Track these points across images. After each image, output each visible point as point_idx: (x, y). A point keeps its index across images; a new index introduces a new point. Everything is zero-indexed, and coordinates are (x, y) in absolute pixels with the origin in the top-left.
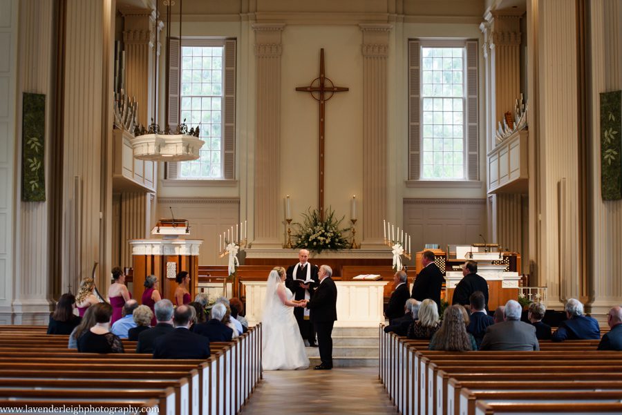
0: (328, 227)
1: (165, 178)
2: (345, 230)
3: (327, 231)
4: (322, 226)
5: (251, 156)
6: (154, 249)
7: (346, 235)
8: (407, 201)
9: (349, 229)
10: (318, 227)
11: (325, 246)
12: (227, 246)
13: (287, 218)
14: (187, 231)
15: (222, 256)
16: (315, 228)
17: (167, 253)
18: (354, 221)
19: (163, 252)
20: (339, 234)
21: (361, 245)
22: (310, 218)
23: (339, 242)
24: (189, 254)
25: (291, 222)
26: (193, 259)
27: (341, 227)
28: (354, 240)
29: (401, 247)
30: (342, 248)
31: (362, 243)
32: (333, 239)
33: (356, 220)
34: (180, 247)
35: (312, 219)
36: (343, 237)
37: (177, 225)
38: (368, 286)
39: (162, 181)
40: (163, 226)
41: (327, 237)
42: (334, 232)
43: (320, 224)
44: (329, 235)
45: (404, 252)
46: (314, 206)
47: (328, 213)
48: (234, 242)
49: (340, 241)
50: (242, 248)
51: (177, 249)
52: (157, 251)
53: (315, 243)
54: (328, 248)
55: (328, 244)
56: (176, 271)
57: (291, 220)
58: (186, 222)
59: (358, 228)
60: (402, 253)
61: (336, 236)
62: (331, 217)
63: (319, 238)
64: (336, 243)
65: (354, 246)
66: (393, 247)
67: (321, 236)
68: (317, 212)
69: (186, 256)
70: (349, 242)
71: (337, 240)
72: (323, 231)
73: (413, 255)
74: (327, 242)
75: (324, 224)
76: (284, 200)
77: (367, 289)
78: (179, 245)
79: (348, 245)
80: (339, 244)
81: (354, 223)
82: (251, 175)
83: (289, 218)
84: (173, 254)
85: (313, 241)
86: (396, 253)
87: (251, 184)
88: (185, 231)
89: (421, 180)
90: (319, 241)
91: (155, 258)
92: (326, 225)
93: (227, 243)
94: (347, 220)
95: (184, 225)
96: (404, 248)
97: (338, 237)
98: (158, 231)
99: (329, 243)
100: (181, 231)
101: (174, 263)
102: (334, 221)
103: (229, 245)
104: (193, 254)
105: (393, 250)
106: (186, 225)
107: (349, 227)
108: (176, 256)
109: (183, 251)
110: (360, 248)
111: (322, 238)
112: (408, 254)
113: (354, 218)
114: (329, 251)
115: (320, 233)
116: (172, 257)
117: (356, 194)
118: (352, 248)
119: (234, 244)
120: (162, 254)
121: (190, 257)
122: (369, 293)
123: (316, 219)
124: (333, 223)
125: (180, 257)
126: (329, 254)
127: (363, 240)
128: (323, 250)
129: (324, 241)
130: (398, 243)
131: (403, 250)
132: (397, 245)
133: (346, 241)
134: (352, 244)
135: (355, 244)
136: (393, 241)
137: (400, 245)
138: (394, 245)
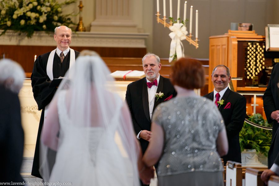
2: (68, 3)
3: (40, 4)
7: (68, 11)
9: (74, 2)
11: (37, 27)
20: (59, 9)
21: (90, 26)
28: (81, 19)
29: (184, 28)
31: (93, 23)
32: (50, 16)
36: (64, 14)
41: (41, 13)
42: (50, 6)
44: (44, 9)
53: (23, 22)
54: (43, 29)
55: (42, 24)
60: (184, 38)
61: (54, 11)
63: (29, 14)
65: (81, 28)
66: (171, 28)
67: (32, 10)
71: (56, 18)
72: (35, 3)
74: (41, 20)
85: (20, 18)
86: (176, 37)
90: (29, 18)
96: (188, 30)
97: (57, 13)
99: (45, 22)
105: (170, 31)
110: (89, 30)
111: (33, 15)
112: (193, 38)
114: (43, 33)
115: (31, 5)
118: (78, 30)
126: (43, 39)
127: (95, 18)
128: (35, 32)
129: (37, 19)
130: (178, 21)
131: (186, 33)
132: (178, 25)
133: (69, 19)
134: (79, 25)
135: (83, 25)
136: (170, 18)
137: (181, 24)
138: (173, 25)
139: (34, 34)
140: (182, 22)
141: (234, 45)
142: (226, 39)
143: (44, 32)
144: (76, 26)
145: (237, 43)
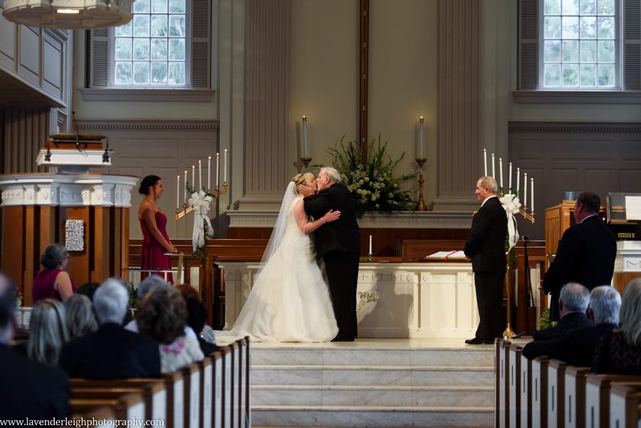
0: (375, 173)
1: (87, 85)
2: (406, 178)
3: (372, 179)
4: (365, 170)
5: (239, 47)
6: (39, 193)
7: (407, 187)
8: (515, 128)
9: (413, 176)
10: (358, 172)
11: (370, 207)
12: (189, 196)
13: (302, 157)
14: (105, 158)
15: (181, 215)
16: (352, 173)
17: (66, 201)
18: (420, 162)
19: (58, 200)
20: (395, 185)
21: (433, 204)
22: (344, 156)
23: (394, 199)
24: (109, 203)
25: (310, 164)
26: (117, 213)
27: (398, 173)
28: (421, 196)
29: (517, 200)
30: (400, 209)
31: (436, 201)
32: (384, 194)
33: (425, 161)
34: (92, 190)
35: (346, 159)
36: (401, 190)
37: (86, 147)
38: (455, 273)
39: (81, 90)
40: (57, 147)
41: (373, 190)
42: (385, 182)
43: (361, 166)
44: (377, 185)
45: (521, 208)
46: (351, 136)
47: (376, 147)
48: (204, 189)
49: (397, 198)
50: (223, 208)
51: (85, 193)
52: (45, 197)
54: (375, 209)
55: (375, 203)
56: (84, 238)
57: (309, 160)
58: (103, 141)
59: (429, 174)
60: (517, 211)
61: (389, 188)
62: (381, 154)
63: (359, 191)
64: (390, 202)
65: (421, 206)
67: (363, 187)
68: (354, 145)
69: (104, 208)
70: (412, 199)
71: (391, 195)
72: (367, 179)
73: (540, 213)
74: (374, 198)
75: (368, 167)
76: (298, 124)
77: (452, 277)
78: (90, 187)
79: (410, 204)
80: (395, 203)
81: (421, 165)
82: (239, 80)
83: (306, 155)
84: (78, 204)
87: (239, 96)
88: (101, 158)
89: (540, 89)
90: (360, 196)
91: (42, 211)
92: (372, 169)
93: (191, 191)
94: (410, 159)
95: (98, 147)
96: (521, 201)
97: (392, 189)
98: (48, 158)
99: (378, 201)
100: (94, 158)
101: (80, 222)
102: (385, 161)
103: (195, 195)
104: (118, 204)
106: (104, 146)
107: (412, 172)
108: (83, 207)
109: (97, 197)
110: (432, 209)
111: (364, 192)
112: (529, 211)
113: (421, 156)
114: (376, 214)
115: (362, 181)
116: (77, 210)
117: (424, 114)
118: (417, 209)
119: (203, 193)
120: (56, 203)
121: (112, 209)
122: (456, 285)
123: (353, 159)
124: (383, 166)
125: (92, 208)
126: (377, 220)
127: (438, 195)
128: (366, 212)
129: (369, 196)
130: (510, 192)
131: (520, 205)
132: (509, 196)
133: (407, 196)
134: (419, 203)
135: (423, 203)
136: (501, 188)
137: (514, 195)
138: (503, 196)
139: (366, 215)
140: (515, 193)
141: (566, 217)
142: (558, 210)
143: (377, 212)
144: (416, 204)
145: (569, 214)
